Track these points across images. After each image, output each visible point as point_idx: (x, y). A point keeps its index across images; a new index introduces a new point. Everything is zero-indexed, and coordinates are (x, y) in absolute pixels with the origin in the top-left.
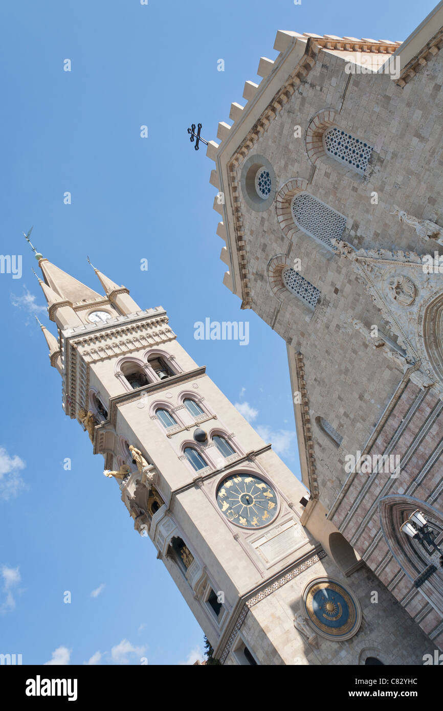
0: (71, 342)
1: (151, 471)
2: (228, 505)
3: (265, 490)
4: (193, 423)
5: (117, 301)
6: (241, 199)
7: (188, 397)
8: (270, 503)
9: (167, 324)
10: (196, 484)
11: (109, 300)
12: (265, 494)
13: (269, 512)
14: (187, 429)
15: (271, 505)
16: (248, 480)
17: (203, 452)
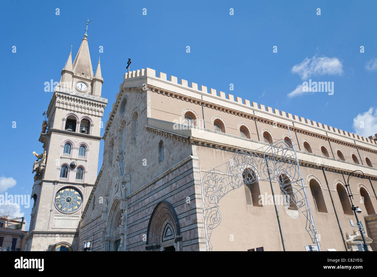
0: (56, 93)
1: (43, 166)
2: (60, 197)
3: (79, 200)
4: (75, 158)
5: (94, 84)
7: (84, 145)
8: (76, 206)
9: (104, 109)
10: (55, 182)
11: (92, 81)
12: (78, 202)
13: (73, 209)
14: (71, 159)
15: (76, 207)
16: (77, 193)
17: (69, 172)
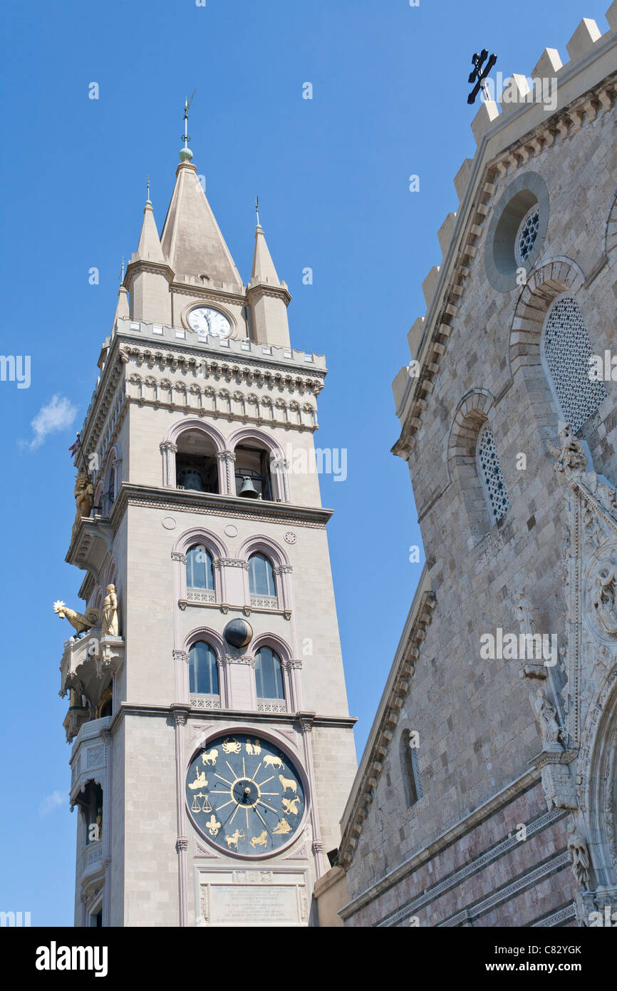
0: (122, 346)
1: (114, 647)
2: (205, 783)
3: (289, 795)
4: (240, 603)
5: (257, 309)
6: (481, 244)
7: (265, 550)
8: (284, 821)
9: (316, 395)
10: (174, 714)
11: (246, 299)
12: (285, 802)
13: (270, 837)
14: (223, 609)
15: (284, 827)
16: (273, 760)
17: (224, 666)
